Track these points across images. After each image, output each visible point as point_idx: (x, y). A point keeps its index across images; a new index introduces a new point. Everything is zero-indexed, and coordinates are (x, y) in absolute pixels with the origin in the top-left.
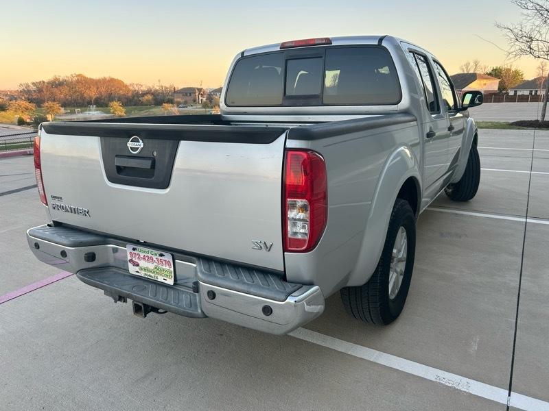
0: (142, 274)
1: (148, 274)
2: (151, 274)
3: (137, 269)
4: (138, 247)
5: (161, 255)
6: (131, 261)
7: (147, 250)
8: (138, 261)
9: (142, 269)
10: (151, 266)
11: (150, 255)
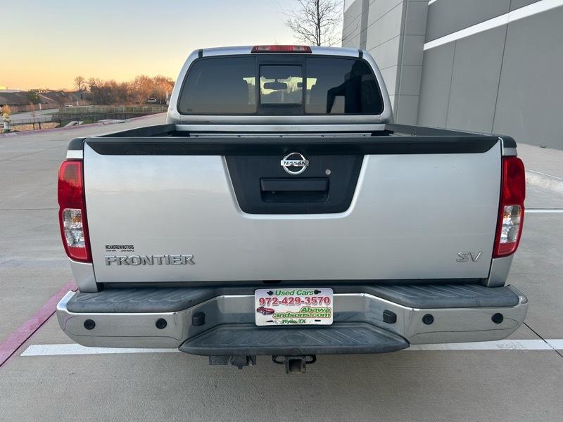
0: (279, 322)
1: (289, 320)
2: (294, 319)
3: (270, 317)
4: (274, 290)
5: (317, 292)
6: (261, 310)
7: (291, 290)
8: (274, 308)
9: (279, 316)
10: (296, 309)
11: (295, 296)
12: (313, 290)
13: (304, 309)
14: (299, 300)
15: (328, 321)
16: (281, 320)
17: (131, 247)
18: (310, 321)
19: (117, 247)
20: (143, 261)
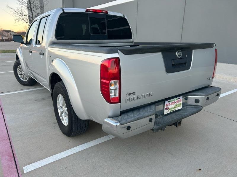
7: (173, 99)
8: (169, 107)
10: (173, 106)
12: (178, 98)
13: (176, 105)
14: (174, 102)
15: (180, 108)
16: (170, 111)
17: (135, 93)
18: (177, 109)
19: (130, 94)
20: (138, 98)
